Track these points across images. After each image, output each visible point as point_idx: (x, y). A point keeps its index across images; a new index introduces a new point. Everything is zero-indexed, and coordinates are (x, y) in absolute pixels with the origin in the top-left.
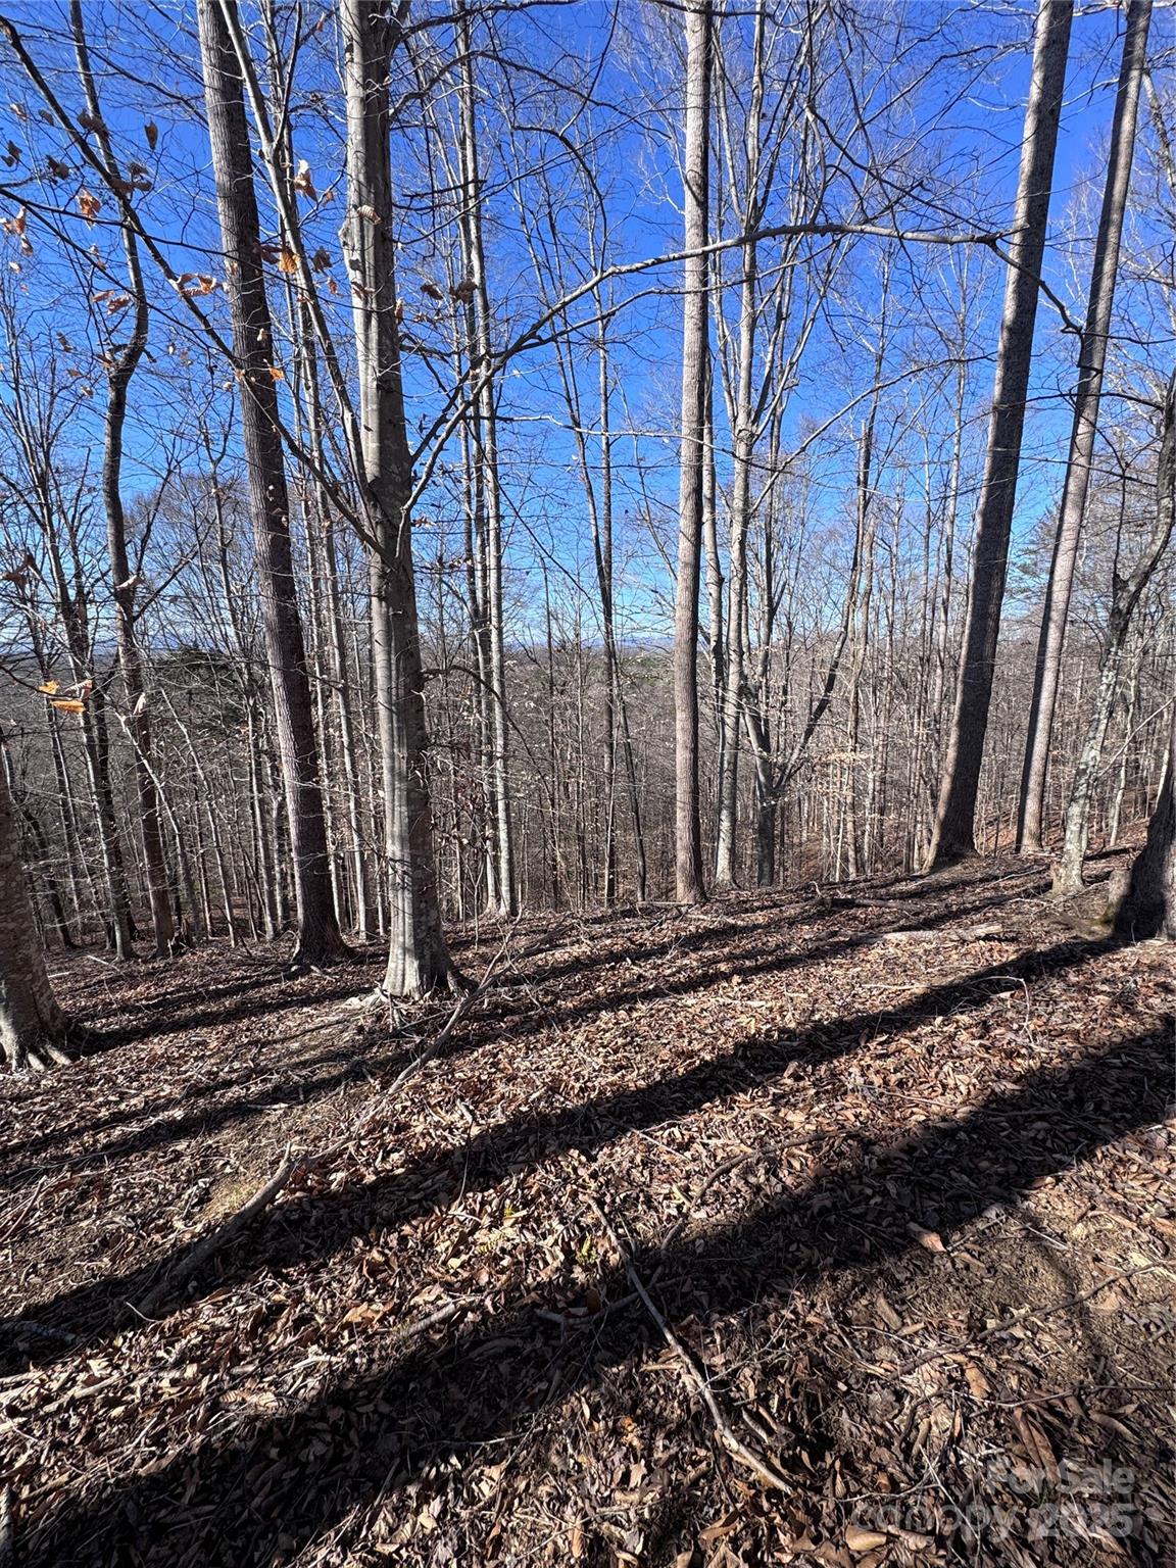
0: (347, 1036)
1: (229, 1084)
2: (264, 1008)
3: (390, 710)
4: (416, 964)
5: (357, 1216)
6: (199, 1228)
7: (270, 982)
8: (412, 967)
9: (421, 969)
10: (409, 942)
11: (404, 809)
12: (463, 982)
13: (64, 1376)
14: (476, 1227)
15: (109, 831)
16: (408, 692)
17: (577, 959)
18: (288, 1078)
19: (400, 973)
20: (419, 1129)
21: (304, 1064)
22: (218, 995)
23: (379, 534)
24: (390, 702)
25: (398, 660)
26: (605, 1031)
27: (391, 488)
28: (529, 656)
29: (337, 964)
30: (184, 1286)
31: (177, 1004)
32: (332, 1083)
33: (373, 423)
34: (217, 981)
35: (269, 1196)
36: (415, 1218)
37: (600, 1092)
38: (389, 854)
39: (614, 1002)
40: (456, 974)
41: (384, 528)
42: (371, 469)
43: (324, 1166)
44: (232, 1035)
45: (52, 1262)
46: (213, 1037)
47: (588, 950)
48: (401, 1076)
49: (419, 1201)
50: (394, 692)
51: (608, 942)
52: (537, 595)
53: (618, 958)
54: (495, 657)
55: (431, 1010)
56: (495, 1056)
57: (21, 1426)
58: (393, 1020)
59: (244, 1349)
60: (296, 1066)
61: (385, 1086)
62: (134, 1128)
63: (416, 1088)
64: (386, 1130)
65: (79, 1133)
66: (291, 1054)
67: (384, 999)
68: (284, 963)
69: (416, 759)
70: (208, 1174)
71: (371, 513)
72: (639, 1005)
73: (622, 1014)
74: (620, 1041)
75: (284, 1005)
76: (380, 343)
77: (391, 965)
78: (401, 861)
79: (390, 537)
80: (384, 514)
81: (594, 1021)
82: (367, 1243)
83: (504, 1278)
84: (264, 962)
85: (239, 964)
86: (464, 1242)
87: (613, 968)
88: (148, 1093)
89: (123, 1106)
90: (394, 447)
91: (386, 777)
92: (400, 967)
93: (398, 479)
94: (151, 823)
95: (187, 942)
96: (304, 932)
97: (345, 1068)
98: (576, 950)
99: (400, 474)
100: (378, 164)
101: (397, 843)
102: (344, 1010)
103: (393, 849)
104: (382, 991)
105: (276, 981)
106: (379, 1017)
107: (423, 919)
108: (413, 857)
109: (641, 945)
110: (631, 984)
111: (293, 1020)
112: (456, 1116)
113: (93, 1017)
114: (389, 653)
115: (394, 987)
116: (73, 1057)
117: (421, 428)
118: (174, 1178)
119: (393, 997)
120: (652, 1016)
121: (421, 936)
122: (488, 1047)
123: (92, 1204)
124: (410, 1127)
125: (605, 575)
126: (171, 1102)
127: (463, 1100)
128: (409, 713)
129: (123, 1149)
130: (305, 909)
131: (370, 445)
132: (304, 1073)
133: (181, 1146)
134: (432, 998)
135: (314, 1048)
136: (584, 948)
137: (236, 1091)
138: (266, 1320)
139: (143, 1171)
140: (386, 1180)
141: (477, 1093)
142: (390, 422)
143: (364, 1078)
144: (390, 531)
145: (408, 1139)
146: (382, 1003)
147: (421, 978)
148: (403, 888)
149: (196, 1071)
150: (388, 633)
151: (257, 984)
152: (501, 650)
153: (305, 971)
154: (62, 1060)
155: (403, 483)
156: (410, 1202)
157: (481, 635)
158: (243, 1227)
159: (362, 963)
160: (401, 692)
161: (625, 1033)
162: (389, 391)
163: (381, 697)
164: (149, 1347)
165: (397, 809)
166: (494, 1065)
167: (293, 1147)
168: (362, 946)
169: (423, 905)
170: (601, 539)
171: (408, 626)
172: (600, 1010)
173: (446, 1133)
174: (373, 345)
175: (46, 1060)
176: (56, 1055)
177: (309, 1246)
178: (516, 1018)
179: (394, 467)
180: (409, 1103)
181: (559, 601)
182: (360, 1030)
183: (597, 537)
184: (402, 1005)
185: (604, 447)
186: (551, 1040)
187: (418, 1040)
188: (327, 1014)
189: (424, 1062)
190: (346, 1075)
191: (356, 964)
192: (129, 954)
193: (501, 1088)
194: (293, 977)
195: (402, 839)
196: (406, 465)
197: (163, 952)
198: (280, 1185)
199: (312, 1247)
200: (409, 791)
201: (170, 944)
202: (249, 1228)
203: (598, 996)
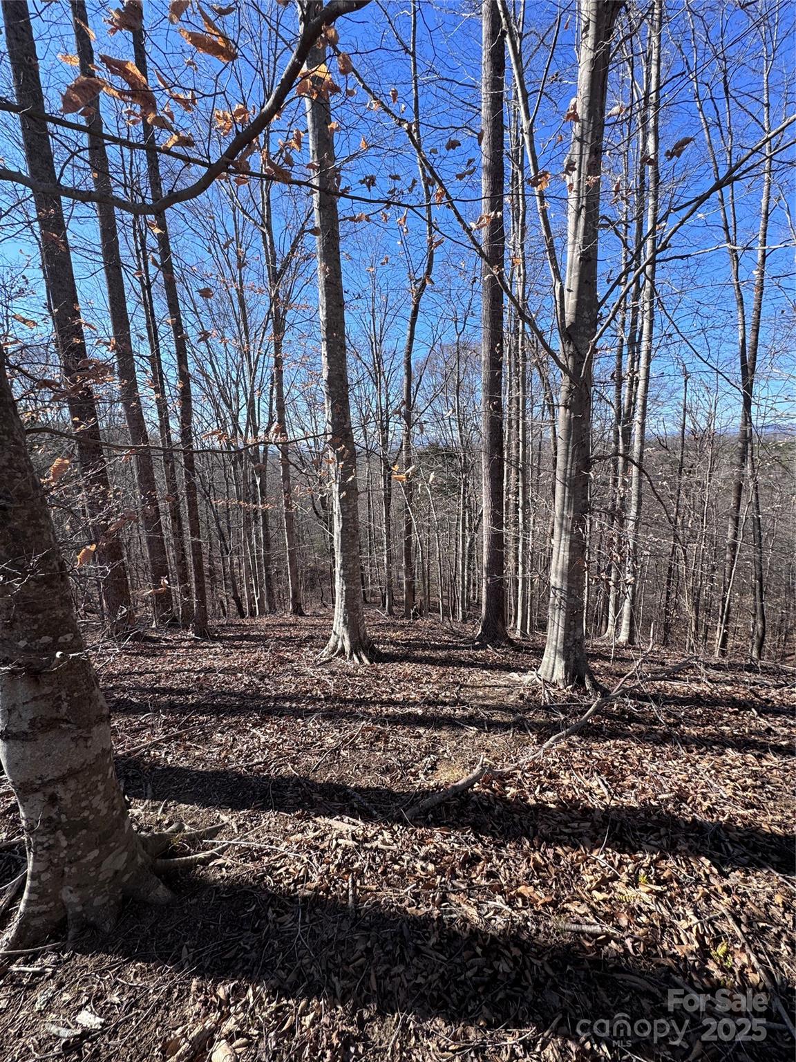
0: (512, 698)
1: (445, 704)
2: (461, 664)
3: (564, 485)
4: (563, 663)
5: (525, 823)
6: (432, 784)
7: (463, 648)
8: (560, 665)
9: (567, 668)
10: (560, 647)
11: (567, 554)
12: (596, 686)
13: (373, 832)
14: (615, 878)
15: (389, 545)
16: (579, 472)
17: (697, 695)
18: (477, 714)
19: (551, 666)
20: (566, 782)
21: (487, 707)
22: (436, 648)
23: (570, 362)
24: (565, 479)
25: (574, 450)
26: (732, 767)
27: (582, 329)
28: (661, 444)
29: (503, 647)
30: (426, 815)
31: (416, 647)
32: (505, 726)
33: (574, 287)
34: (435, 640)
35: (470, 784)
36: (566, 846)
37: (730, 819)
38: (552, 584)
39: (742, 744)
40: (591, 678)
41: (574, 358)
42: (569, 317)
43: (503, 778)
44: (444, 675)
45: (366, 767)
46: (435, 672)
47: (708, 690)
48: (552, 739)
49: (569, 835)
50: (568, 472)
51: (729, 688)
52: (676, 394)
53: (744, 706)
54: (637, 446)
55: (571, 699)
56: (625, 750)
57: (356, 847)
58: (544, 696)
59: (459, 872)
60: (483, 706)
61: (540, 741)
62: (398, 710)
63: (563, 752)
64: (542, 772)
65: (374, 703)
66: (478, 697)
67: (538, 681)
68: (471, 639)
69: (579, 520)
70: (434, 753)
71: (566, 349)
72: (770, 755)
73: (750, 758)
74: (749, 781)
75: (472, 665)
76: (585, 228)
77: (545, 659)
78: (561, 590)
79: (578, 364)
80: (576, 348)
81: (720, 755)
82: (532, 845)
83: (641, 931)
84: (458, 635)
85: (447, 633)
86: (604, 884)
87: (736, 713)
88: (405, 693)
89: (393, 696)
90: (587, 299)
91: (557, 530)
92: (552, 662)
93: (588, 321)
94: (408, 543)
95: (419, 613)
96: (485, 622)
97: (512, 719)
98: (695, 687)
99: (589, 318)
100: (598, 101)
101: (559, 577)
102: (509, 680)
103: (555, 580)
104: (538, 675)
105: (467, 648)
106: (534, 692)
107: (572, 633)
108: (569, 588)
109: (768, 701)
110: (759, 733)
111: (477, 676)
112: (594, 784)
113: (378, 643)
114: (568, 445)
115: (546, 674)
116: (371, 663)
117: (608, 281)
118: (419, 748)
119: (545, 681)
120: (786, 771)
121: (569, 644)
122: (618, 742)
123: (381, 744)
124: (559, 777)
125: (748, 370)
126: (415, 704)
127: (599, 774)
128: (578, 486)
129: (395, 720)
130: (487, 608)
131: (570, 301)
132: (487, 712)
133: (421, 731)
134: (573, 690)
135: (492, 698)
136: (703, 687)
137: (447, 710)
138: (472, 860)
139: (403, 737)
140: (542, 807)
141: (612, 775)
142: (586, 282)
143: (525, 730)
144: (578, 359)
145: (558, 785)
146: (536, 683)
147: (566, 674)
148: (560, 609)
149: (428, 690)
150: (569, 431)
151: (456, 648)
152: (642, 440)
153: (483, 647)
154: (367, 662)
155: (591, 323)
156: (562, 833)
157: (624, 430)
158: (455, 795)
159: (519, 651)
160: (574, 472)
161: (755, 776)
162: (588, 261)
163: (559, 475)
164: (409, 839)
165: (562, 553)
166: (624, 757)
167: (483, 758)
168: (517, 639)
169: (572, 623)
170: (748, 341)
171: (584, 426)
172: (726, 747)
173: (587, 794)
174: (581, 230)
175: (360, 659)
176: (364, 658)
177: (493, 828)
178: (643, 728)
179: (586, 314)
180: (558, 760)
181: (695, 398)
182: (522, 697)
183: (744, 341)
184: (551, 689)
185: (759, 258)
186: (677, 756)
187: (562, 717)
188: (498, 679)
189: (568, 735)
190: (514, 724)
191: (515, 651)
192: (391, 613)
193: (631, 779)
194: (476, 648)
195: (563, 574)
196: (595, 310)
197: (407, 615)
198: (476, 779)
199: (495, 829)
200: (571, 542)
201: (412, 612)
202: (459, 798)
203: (723, 733)
